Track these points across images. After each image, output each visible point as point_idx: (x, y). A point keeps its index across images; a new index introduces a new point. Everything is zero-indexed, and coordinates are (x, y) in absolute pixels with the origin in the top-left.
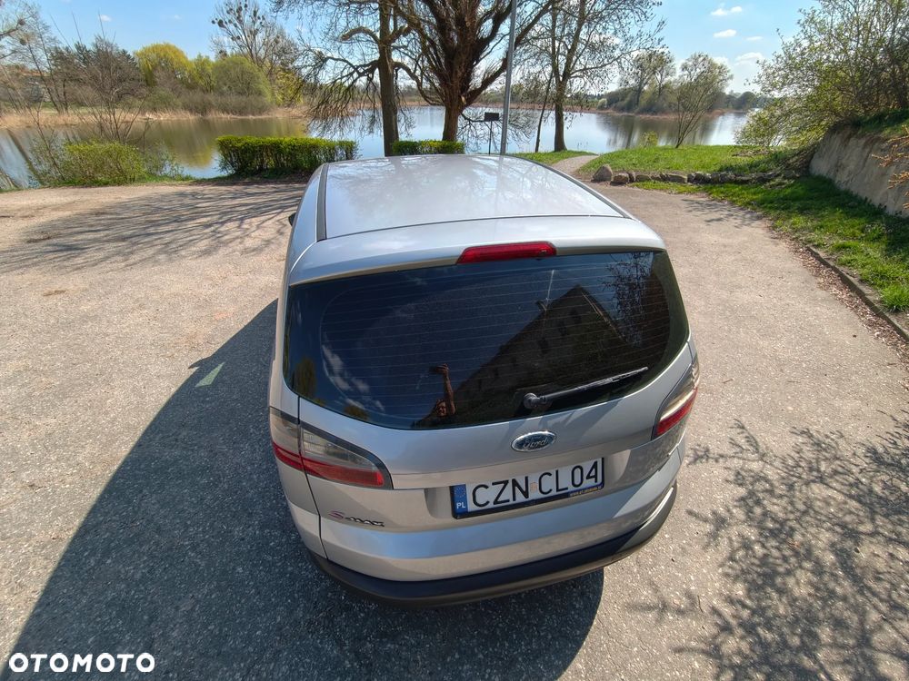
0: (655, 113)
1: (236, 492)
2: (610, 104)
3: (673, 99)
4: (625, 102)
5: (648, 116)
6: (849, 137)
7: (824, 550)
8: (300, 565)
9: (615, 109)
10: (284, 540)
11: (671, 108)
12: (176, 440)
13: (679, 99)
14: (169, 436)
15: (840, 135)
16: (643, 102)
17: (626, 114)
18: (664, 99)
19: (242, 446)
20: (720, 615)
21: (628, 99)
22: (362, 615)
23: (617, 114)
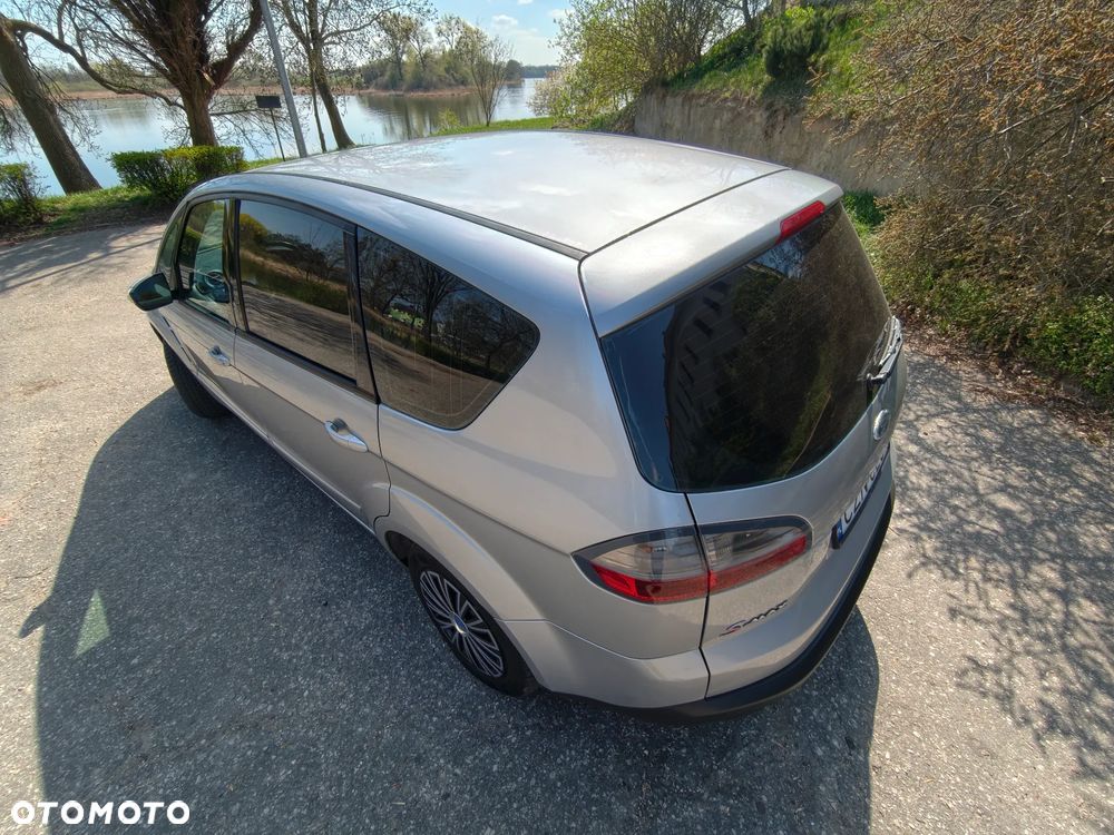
0: (427, 89)
1: (360, 749)
2: (368, 82)
3: (441, 70)
4: (386, 77)
5: (419, 94)
6: (664, 96)
7: (906, 445)
8: (559, 761)
9: (377, 87)
10: (506, 752)
11: (441, 83)
12: (145, 757)
13: (447, 70)
14: (120, 763)
15: (654, 95)
16: (408, 77)
17: (393, 93)
18: (431, 71)
19: (292, 686)
20: (906, 531)
21: (388, 73)
22: (684, 751)
23: (383, 94)
